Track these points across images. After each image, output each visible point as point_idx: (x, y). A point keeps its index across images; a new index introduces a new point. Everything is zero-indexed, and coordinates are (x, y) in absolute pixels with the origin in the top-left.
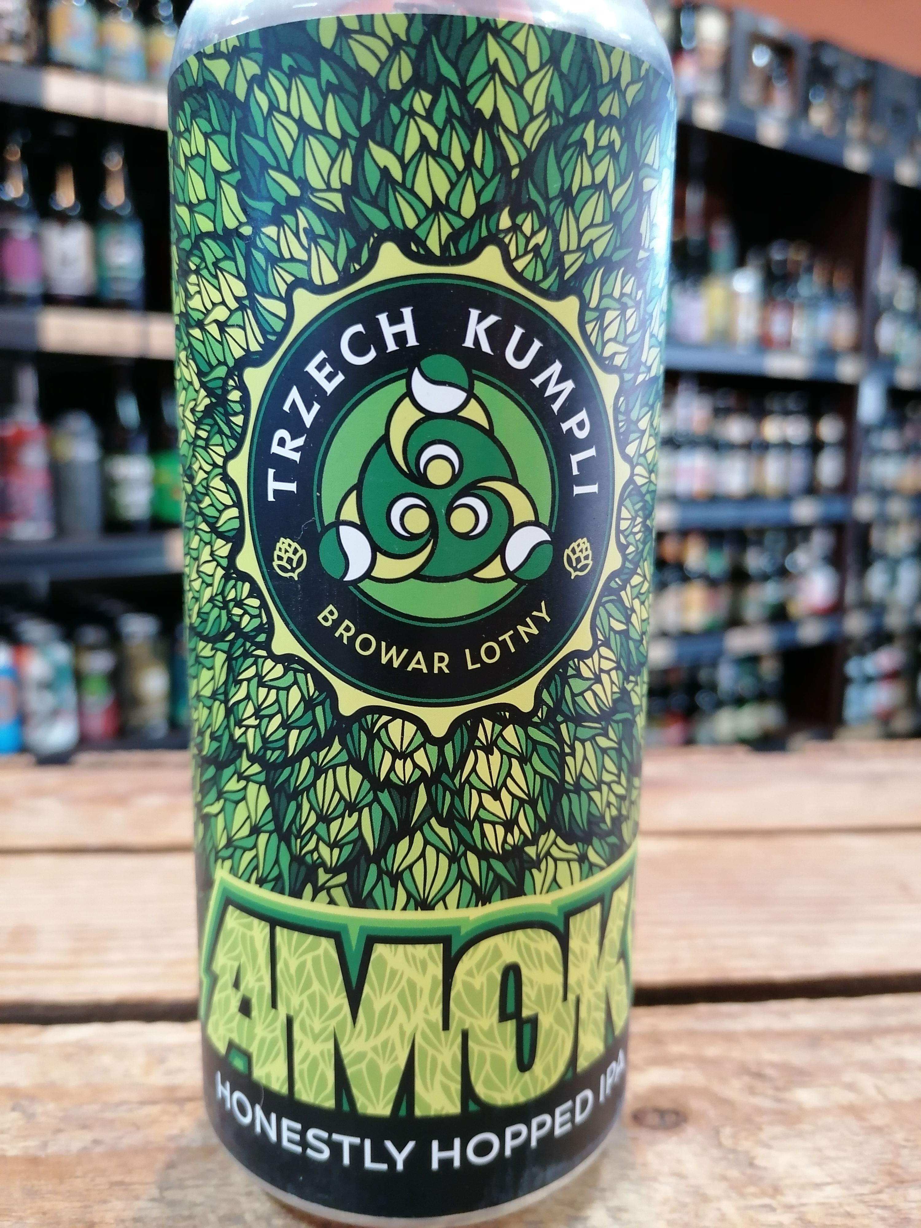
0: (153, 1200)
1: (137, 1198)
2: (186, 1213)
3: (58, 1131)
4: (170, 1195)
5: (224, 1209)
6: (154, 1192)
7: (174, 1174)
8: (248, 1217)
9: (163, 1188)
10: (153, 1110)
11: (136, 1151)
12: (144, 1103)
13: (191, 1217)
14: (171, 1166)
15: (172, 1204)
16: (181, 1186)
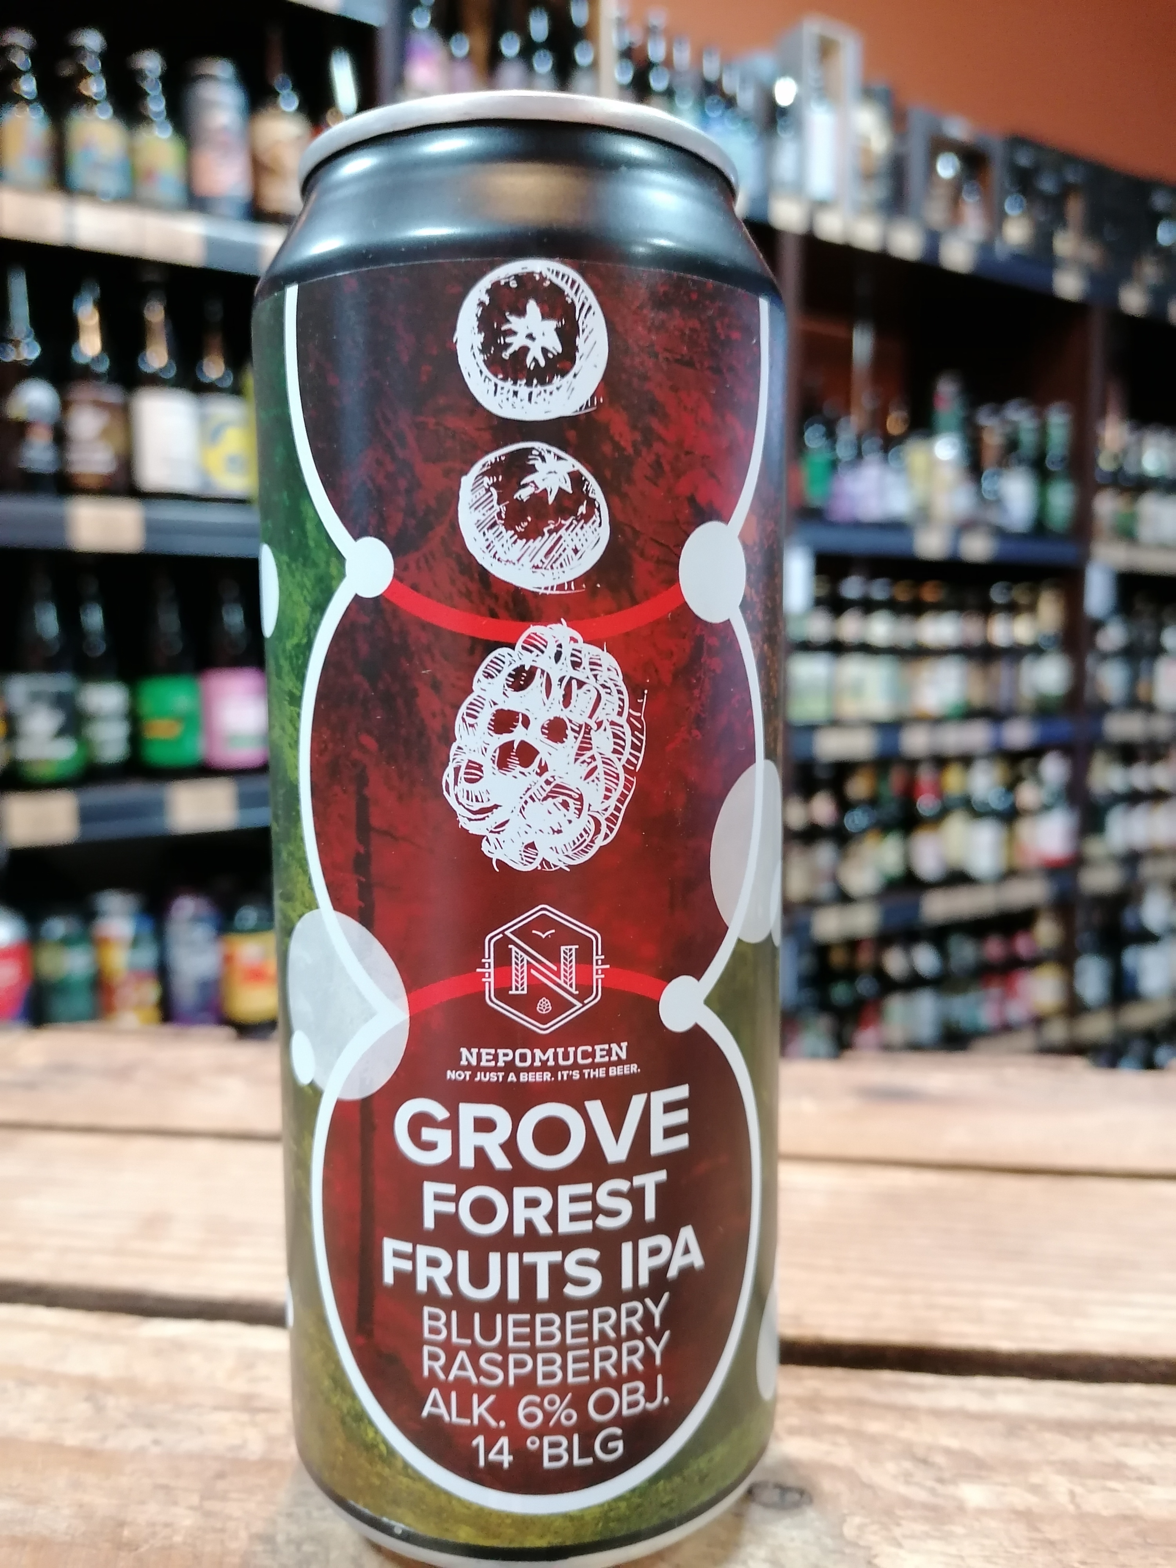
0: (191, 1508)
1: (175, 1503)
2: (219, 1525)
3: (121, 1427)
4: (209, 1505)
5: (258, 1527)
6: (195, 1499)
7: (221, 1485)
8: (280, 1538)
9: (203, 1498)
10: (223, 1418)
11: (191, 1456)
12: (217, 1408)
13: (223, 1530)
14: (221, 1475)
15: (208, 1514)
16: (224, 1497)
